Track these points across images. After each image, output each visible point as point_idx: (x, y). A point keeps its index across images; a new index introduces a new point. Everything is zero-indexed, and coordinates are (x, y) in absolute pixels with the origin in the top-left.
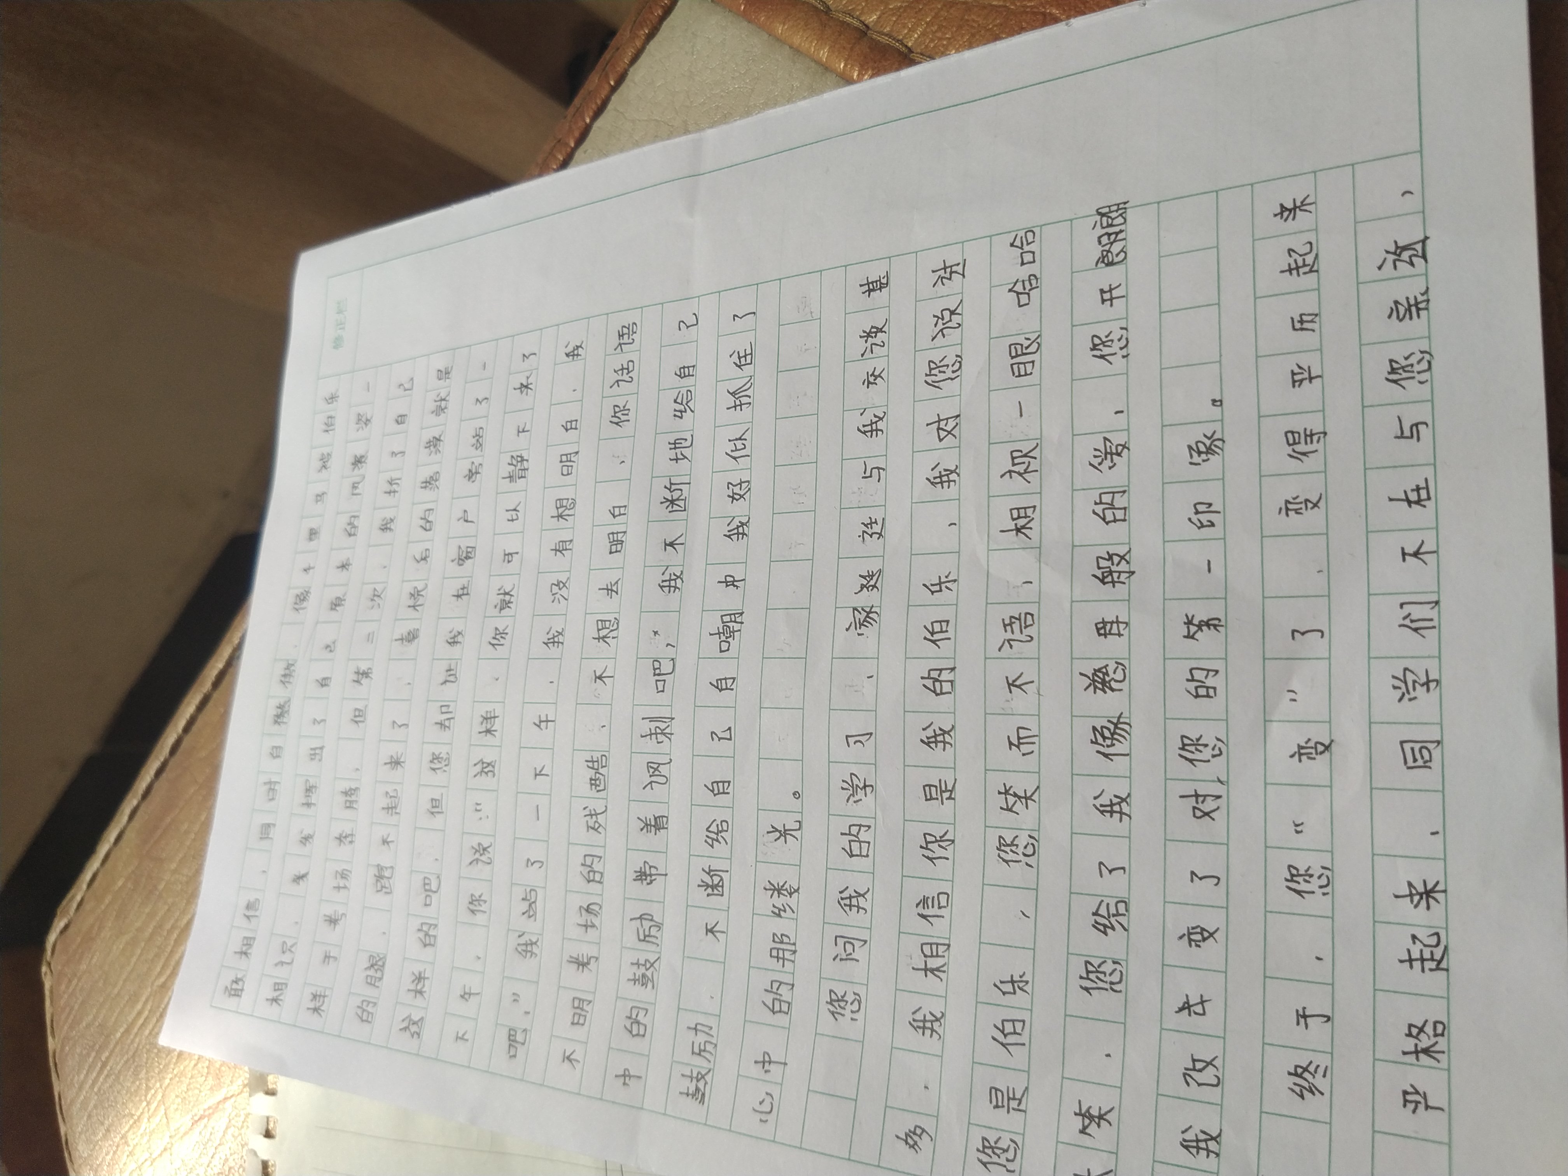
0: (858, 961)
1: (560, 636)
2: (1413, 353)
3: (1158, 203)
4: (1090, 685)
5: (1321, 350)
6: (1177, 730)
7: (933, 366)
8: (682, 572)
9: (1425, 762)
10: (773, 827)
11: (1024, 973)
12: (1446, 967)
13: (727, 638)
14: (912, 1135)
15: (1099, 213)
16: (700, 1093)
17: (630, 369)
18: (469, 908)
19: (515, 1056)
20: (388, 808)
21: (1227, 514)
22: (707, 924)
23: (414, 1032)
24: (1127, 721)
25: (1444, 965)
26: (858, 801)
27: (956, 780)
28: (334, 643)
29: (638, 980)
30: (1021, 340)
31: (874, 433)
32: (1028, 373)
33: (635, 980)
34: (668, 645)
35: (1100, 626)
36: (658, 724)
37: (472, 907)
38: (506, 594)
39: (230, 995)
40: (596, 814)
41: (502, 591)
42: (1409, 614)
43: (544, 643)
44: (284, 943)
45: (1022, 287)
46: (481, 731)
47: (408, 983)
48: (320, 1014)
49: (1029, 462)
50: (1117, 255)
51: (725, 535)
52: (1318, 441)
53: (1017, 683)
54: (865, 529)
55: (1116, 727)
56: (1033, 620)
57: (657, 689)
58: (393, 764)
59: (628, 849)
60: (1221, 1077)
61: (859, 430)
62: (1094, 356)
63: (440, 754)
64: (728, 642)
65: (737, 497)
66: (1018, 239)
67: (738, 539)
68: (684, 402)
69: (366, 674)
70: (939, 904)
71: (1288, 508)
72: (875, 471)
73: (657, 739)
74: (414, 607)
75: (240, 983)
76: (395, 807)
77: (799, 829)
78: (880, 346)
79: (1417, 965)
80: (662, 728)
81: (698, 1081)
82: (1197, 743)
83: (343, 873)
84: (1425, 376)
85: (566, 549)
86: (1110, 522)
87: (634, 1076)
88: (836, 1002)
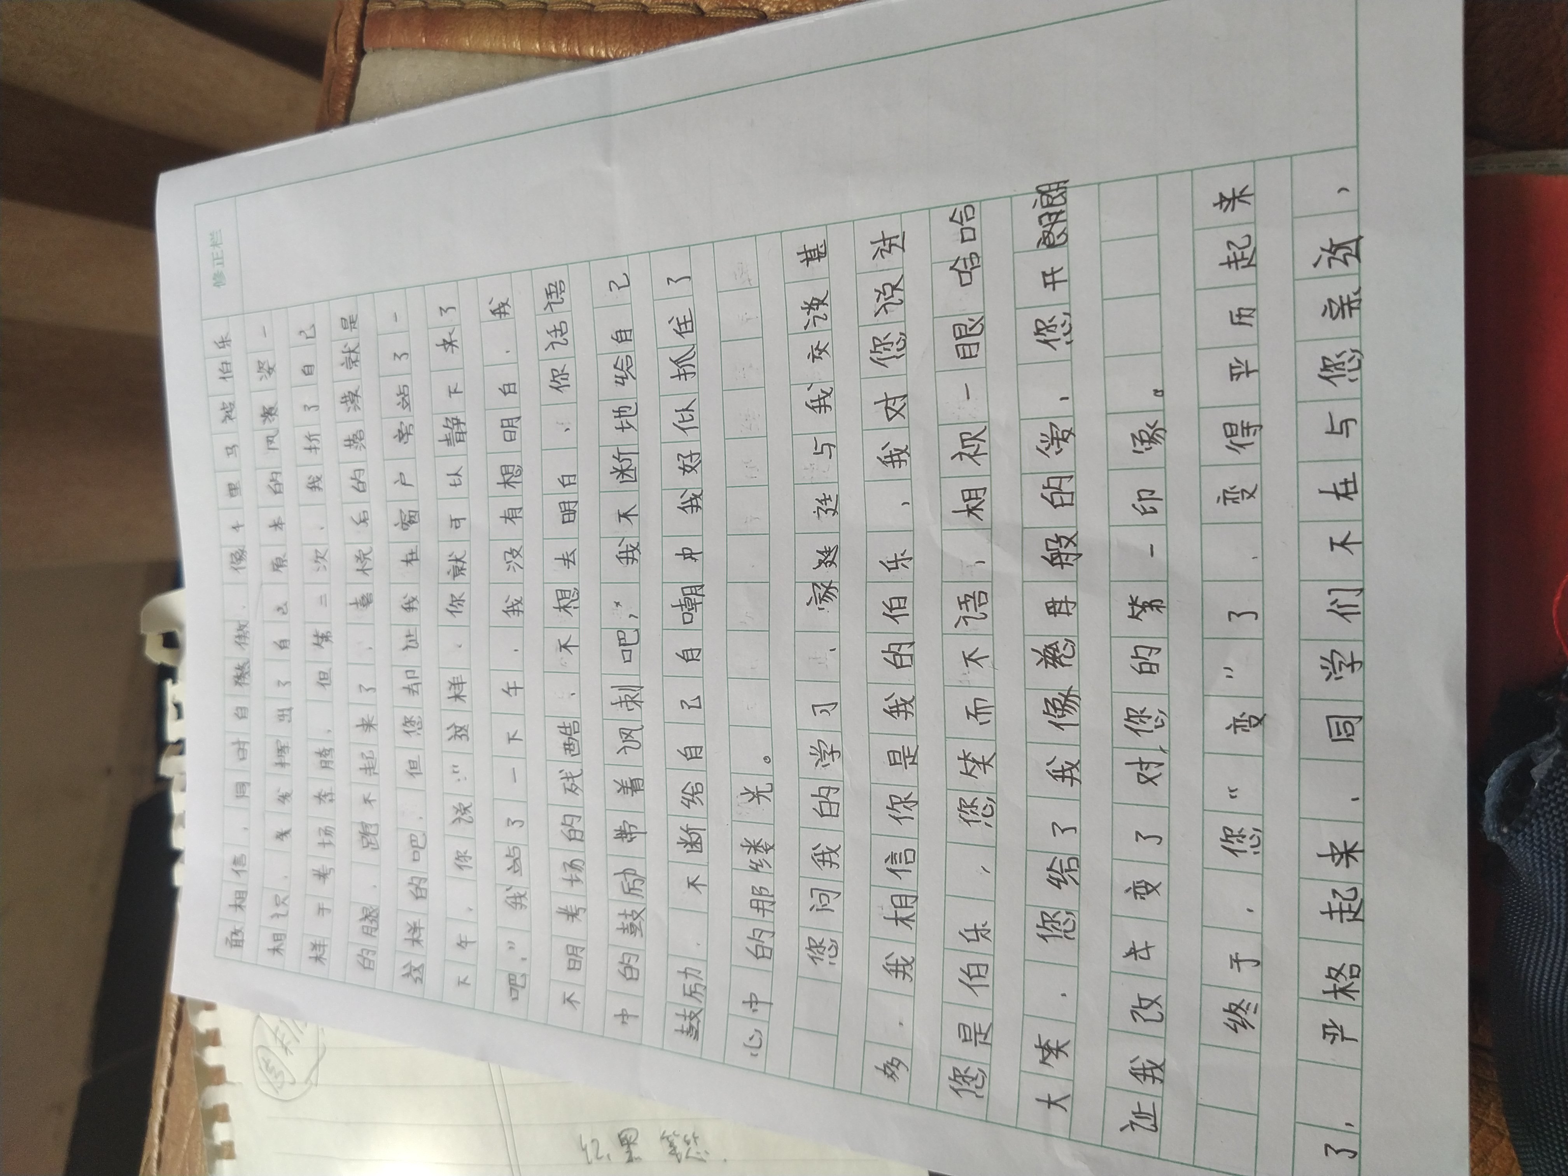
0: (833, 911)
1: (519, 605)
2: (1345, 352)
3: (1099, 184)
4: (1041, 661)
5: (1258, 345)
6: (1122, 703)
7: (877, 342)
8: (638, 543)
9: (1349, 735)
10: (746, 789)
11: (986, 922)
12: (1362, 918)
13: (689, 610)
14: (889, 1065)
15: (1039, 192)
16: (694, 1030)
17: (564, 331)
18: (455, 863)
19: (517, 998)
20: (366, 769)
21: (1168, 501)
22: (688, 878)
23: (417, 978)
24: (1077, 694)
25: (1360, 916)
26: (826, 765)
27: (918, 746)
28: (285, 604)
29: (627, 929)
30: (964, 320)
31: (823, 408)
32: (973, 355)
33: (624, 929)
34: (631, 616)
35: (1050, 605)
36: (627, 692)
37: (458, 862)
38: (457, 560)
39: (232, 946)
40: (573, 777)
41: (453, 558)
42: (1337, 600)
43: (504, 611)
44: (276, 896)
45: (963, 266)
46: (450, 696)
47: (403, 932)
48: (321, 962)
49: (979, 445)
50: (1059, 237)
51: (678, 507)
52: (1254, 434)
53: (973, 657)
54: (820, 505)
55: (1066, 699)
56: (987, 599)
57: (624, 659)
58: (365, 727)
59: (606, 810)
60: (1164, 1014)
61: (807, 405)
62: (1038, 340)
63: (412, 718)
64: (691, 614)
65: (688, 469)
66: (958, 213)
67: (692, 512)
68: (625, 368)
69: (325, 637)
70: (906, 860)
71: (1226, 497)
72: (826, 448)
73: (627, 706)
74: (363, 570)
75: (240, 934)
76: (373, 768)
77: (771, 791)
78: (823, 319)
79: (1336, 916)
80: (632, 696)
81: (691, 1020)
82: (1142, 715)
83: (326, 830)
84: (1355, 375)
85: (516, 517)
86: (1058, 506)
87: (631, 1016)
88: (815, 947)
